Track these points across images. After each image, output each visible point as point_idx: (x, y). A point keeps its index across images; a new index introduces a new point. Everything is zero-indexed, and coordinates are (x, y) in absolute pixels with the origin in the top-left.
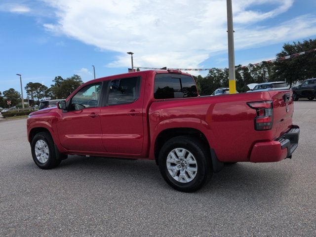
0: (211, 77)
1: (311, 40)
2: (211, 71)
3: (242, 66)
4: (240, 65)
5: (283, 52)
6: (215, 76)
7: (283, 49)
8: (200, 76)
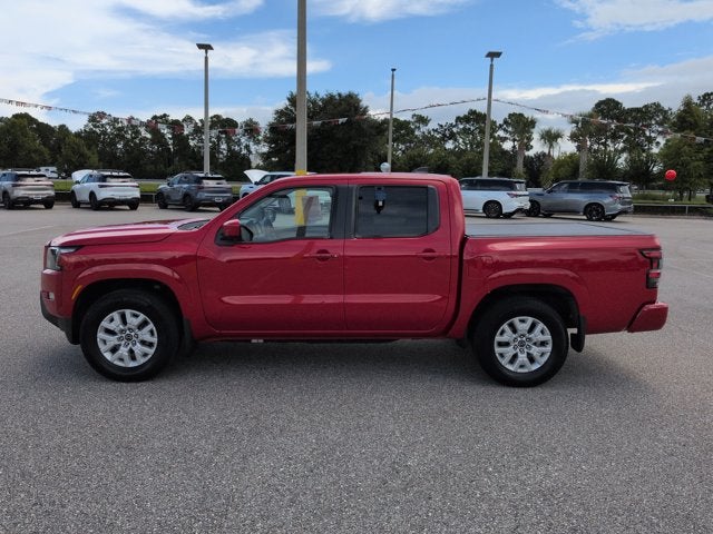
0: (95, 132)
1: (340, 95)
2: (93, 119)
3: (170, 118)
4: (165, 115)
5: (286, 108)
6: (104, 133)
7: (288, 103)
8: (63, 127)
